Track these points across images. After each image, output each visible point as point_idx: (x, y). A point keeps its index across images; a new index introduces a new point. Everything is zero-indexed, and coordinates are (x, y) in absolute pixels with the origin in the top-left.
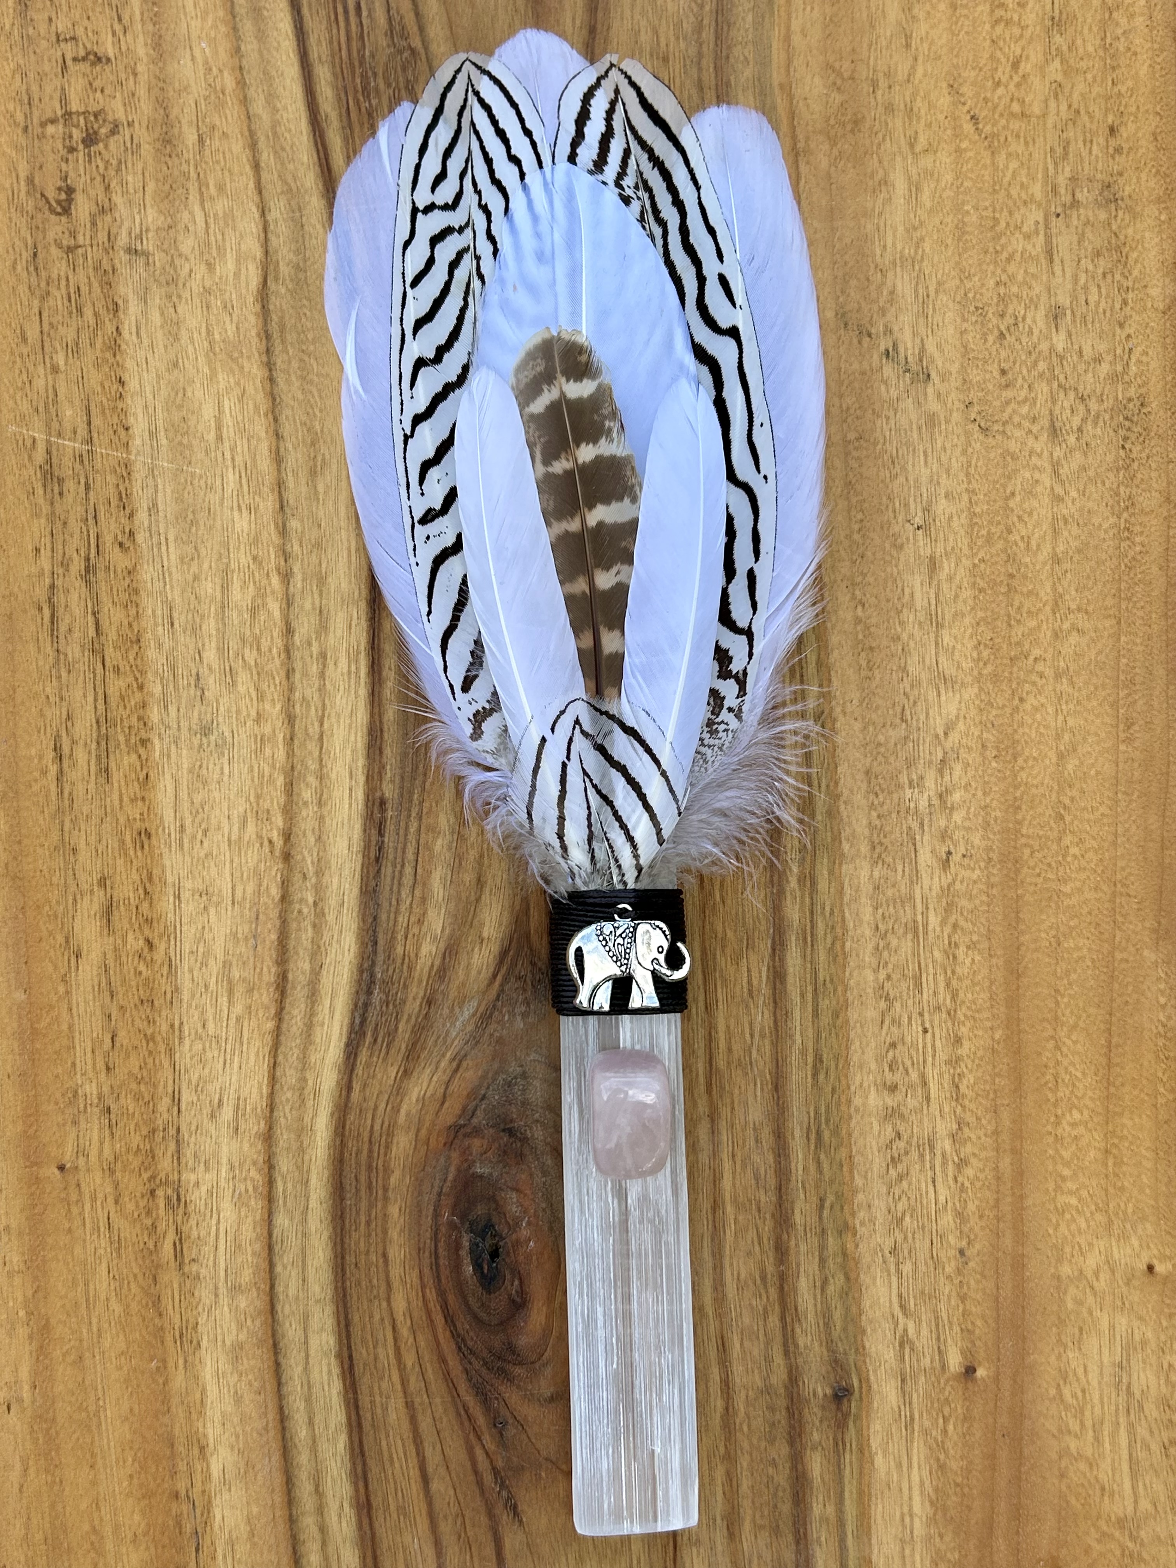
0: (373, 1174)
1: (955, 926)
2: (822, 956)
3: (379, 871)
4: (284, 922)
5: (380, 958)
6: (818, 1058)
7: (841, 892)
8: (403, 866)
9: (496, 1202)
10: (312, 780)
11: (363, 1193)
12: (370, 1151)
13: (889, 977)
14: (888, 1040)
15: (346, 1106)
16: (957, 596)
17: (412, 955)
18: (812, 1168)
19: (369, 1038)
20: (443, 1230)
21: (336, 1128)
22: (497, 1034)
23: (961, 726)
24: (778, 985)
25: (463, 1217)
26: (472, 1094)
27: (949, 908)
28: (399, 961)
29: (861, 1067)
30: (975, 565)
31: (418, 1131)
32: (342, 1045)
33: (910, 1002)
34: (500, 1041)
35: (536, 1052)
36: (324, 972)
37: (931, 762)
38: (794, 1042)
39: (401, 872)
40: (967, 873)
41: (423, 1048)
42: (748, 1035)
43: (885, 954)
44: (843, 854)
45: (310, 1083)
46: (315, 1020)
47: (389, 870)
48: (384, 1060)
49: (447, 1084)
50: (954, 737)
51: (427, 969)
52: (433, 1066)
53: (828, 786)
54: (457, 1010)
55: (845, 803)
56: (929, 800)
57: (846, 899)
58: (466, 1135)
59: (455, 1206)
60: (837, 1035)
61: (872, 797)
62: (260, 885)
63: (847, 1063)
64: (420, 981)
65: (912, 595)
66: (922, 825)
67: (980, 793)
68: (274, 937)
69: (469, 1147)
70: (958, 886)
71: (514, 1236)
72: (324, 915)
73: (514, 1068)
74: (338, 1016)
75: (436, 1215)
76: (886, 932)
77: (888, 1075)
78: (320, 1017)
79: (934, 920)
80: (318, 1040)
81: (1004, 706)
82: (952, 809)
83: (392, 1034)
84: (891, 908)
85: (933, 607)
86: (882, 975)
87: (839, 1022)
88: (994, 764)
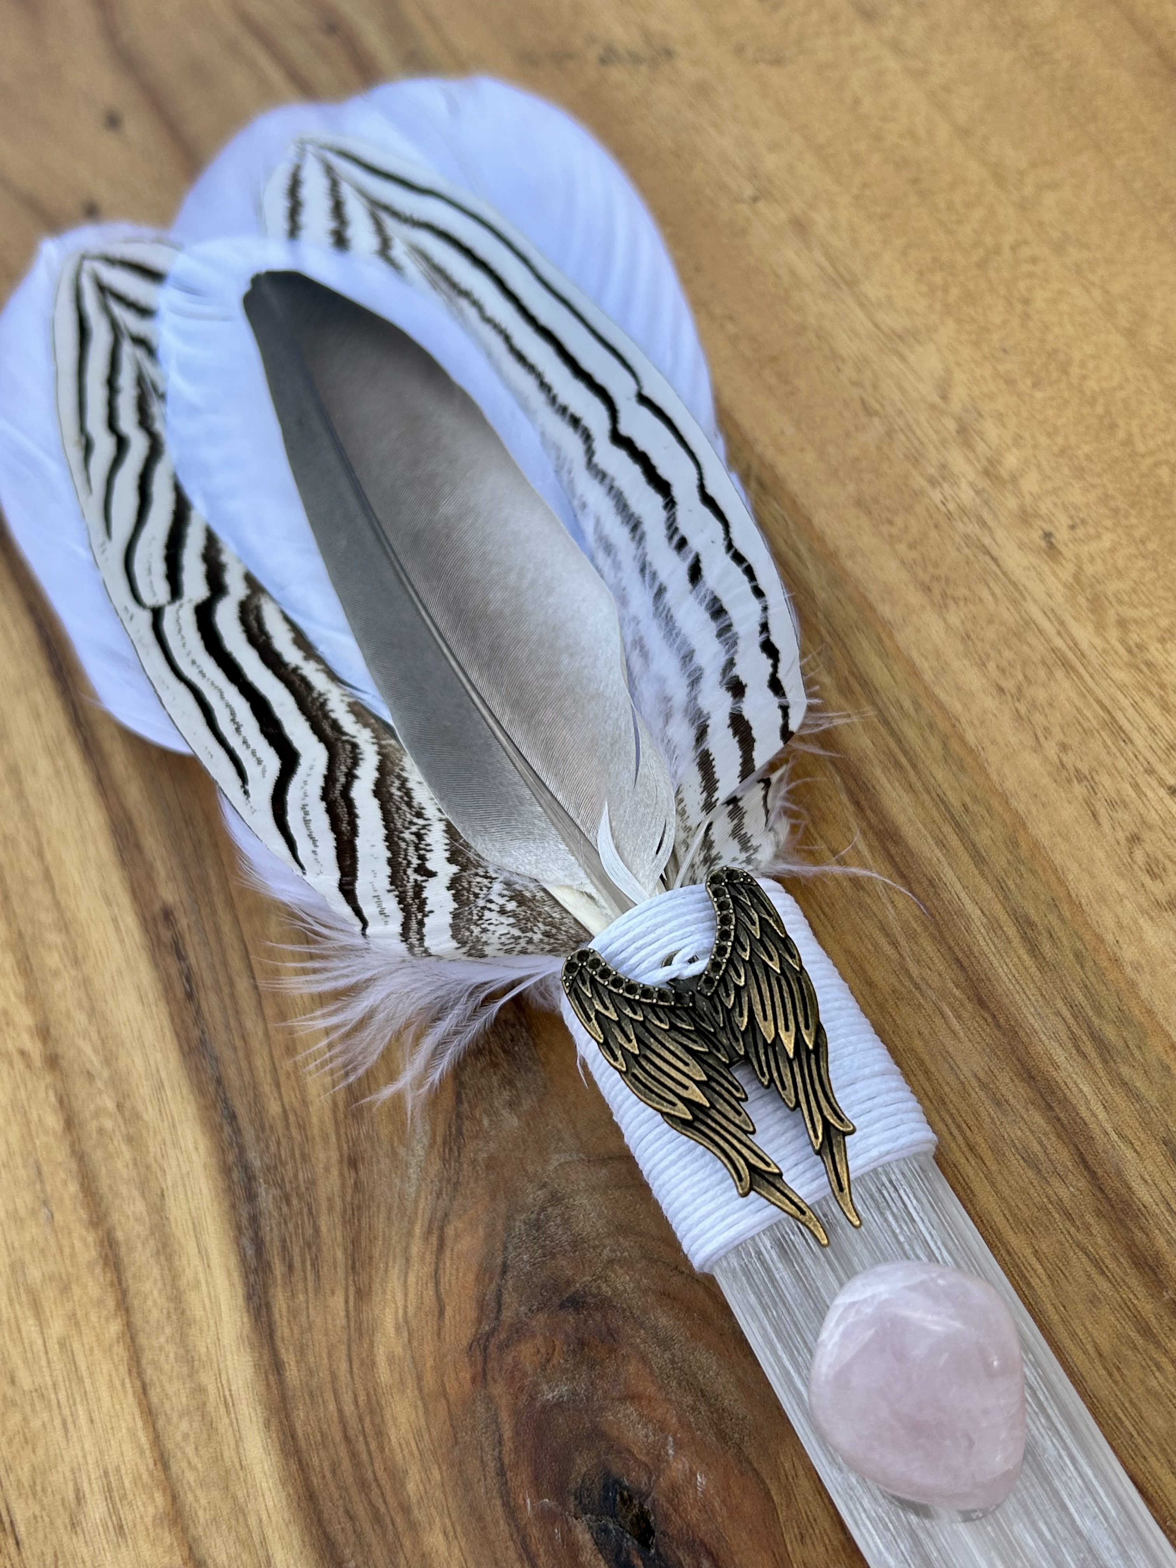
0: (375, 1492)
1: (1122, 623)
2: (940, 774)
3: (198, 1011)
4: (80, 1157)
5: (249, 1135)
6: (1025, 924)
7: (914, 672)
8: (232, 984)
9: (603, 1435)
10: (54, 938)
11: (371, 1537)
12: (354, 1455)
13: (1064, 747)
14: (1121, 836)
15: (284, 1398)
16: (855, 243)
17: (296, 1105)
18: (1119, 1099)
19: (279, 1269)
20: (534, 1532)
21: (283, 1444)
22: (483, 1155)
23: (960, 376)
24: (893, 850)
25: (559, 1491)
26: (484, 1272)
27: (1097, 605)
28: (279, 1125)
29: (1102, 899)
30: (856, 198)
31: (419, 1378)
32: (241, 1301)
33: (1121, 763)
34: (491, 1164)
35: (558, 1151)
36: (170, 1202)
37: (944, 443)
38: (968, 919)
39: (232, 996)
40: (1093, 547)
41: (372, 1240)
42: (888, 949)
43: (1038, 718)
44: (886, 624)
45: (212, 1389)
46: (183, 1283)
47: (213, 999)
48: (317, 1290)
49: (436, 1276)
50: (959, 394)
51: (328, 1113)
52: (400, 1261)
53: (811, 550)
54: (402, 1151)
55: (851, 556)
56: (972, 485)
57: (928, 676)
58: (504, 1347)
59: (536, 1479)
60: (1033, 872)
61: (885, 529)
62: (28, 1123)
63: (1077, 906)
64: (325, 1138)
65: (793, 272)
66: (983, 523)
67: (1043, 440)
68: (73, 1187)
69: (516, 1364)
70: (1089, 570)
71: (663, 1483)
72: (137, 1116)
73: (533, 1196)
74: (216, 1258)
75: (512, 1511)
76: (1019, 689)
77: (1156, 888)
78: (189, 1274)
79: (1084, 634)
80: (199, 1313)
81: (1005, 323)
82: (1014, 479)
83: (313, 1244)
84: (1007, 654)
85: (830, 270)
86: (1051, 749)
87: (1024, 851)
88: (1039, 395)
